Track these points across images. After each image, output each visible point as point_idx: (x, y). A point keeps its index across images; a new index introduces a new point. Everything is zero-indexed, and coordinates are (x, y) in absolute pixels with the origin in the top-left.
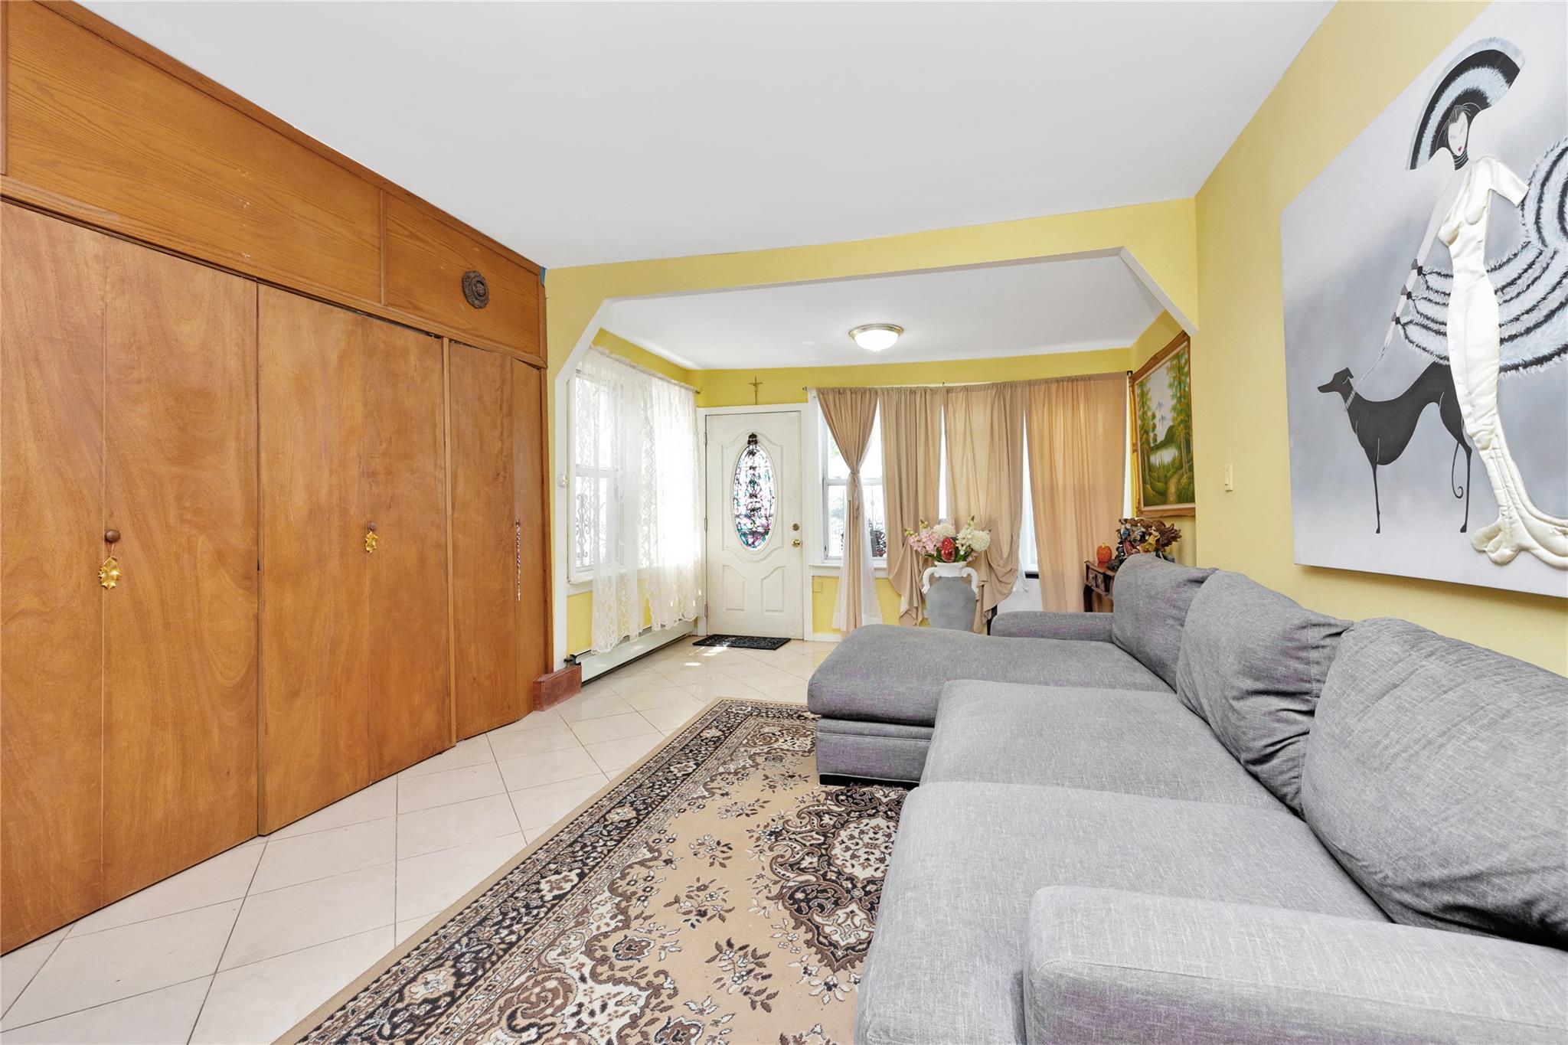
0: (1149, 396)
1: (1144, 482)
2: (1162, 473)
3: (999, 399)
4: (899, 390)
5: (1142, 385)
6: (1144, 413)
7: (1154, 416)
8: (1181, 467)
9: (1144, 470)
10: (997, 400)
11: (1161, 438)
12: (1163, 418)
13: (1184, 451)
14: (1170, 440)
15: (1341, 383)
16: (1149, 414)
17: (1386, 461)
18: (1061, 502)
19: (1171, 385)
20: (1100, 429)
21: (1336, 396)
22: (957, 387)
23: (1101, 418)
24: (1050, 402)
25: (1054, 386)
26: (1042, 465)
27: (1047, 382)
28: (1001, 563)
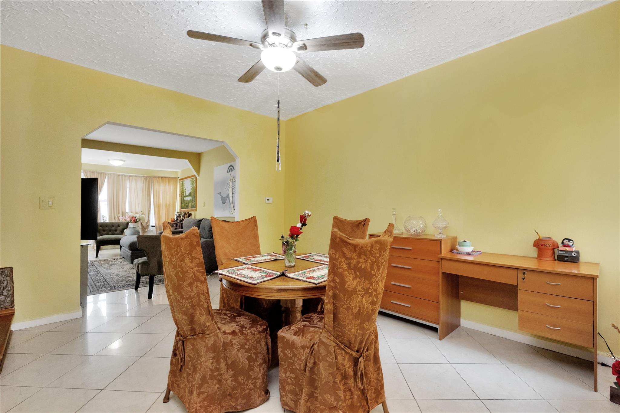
0: (184, 185)
1: (182, 203)
2: (187, 202)
3: (145, 181)
4: (114, 174)
5: (182, 182)
6: (183, 188)
7: (186, 189)
8: (192, 201)
9: (182, 201)
10: (144, 181)
11: (187, 194)
12: (188, 190)
13: (193, 198)
14: (190, 195)
15: (220, 194)
16: (184, 189)
17: (224, 204)
18: (161, 208)
19: (191, 184)
20: (171, 190)
21: (219, 195)
22: (133, 176)
23: (172, 187)
24: (159, 182)
25: (160, 179)
26: (157, 198)
27: (159, 177)
28: (145, 223)
